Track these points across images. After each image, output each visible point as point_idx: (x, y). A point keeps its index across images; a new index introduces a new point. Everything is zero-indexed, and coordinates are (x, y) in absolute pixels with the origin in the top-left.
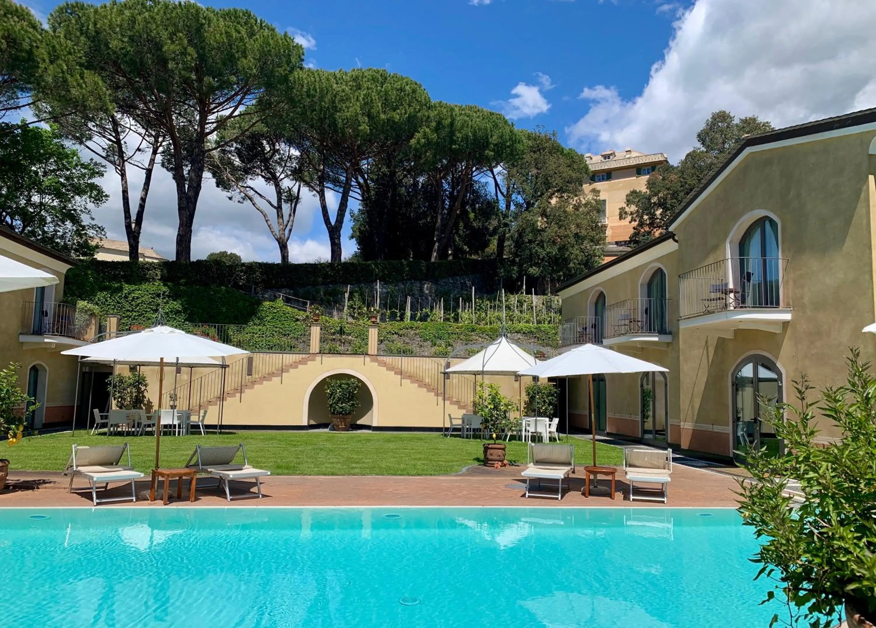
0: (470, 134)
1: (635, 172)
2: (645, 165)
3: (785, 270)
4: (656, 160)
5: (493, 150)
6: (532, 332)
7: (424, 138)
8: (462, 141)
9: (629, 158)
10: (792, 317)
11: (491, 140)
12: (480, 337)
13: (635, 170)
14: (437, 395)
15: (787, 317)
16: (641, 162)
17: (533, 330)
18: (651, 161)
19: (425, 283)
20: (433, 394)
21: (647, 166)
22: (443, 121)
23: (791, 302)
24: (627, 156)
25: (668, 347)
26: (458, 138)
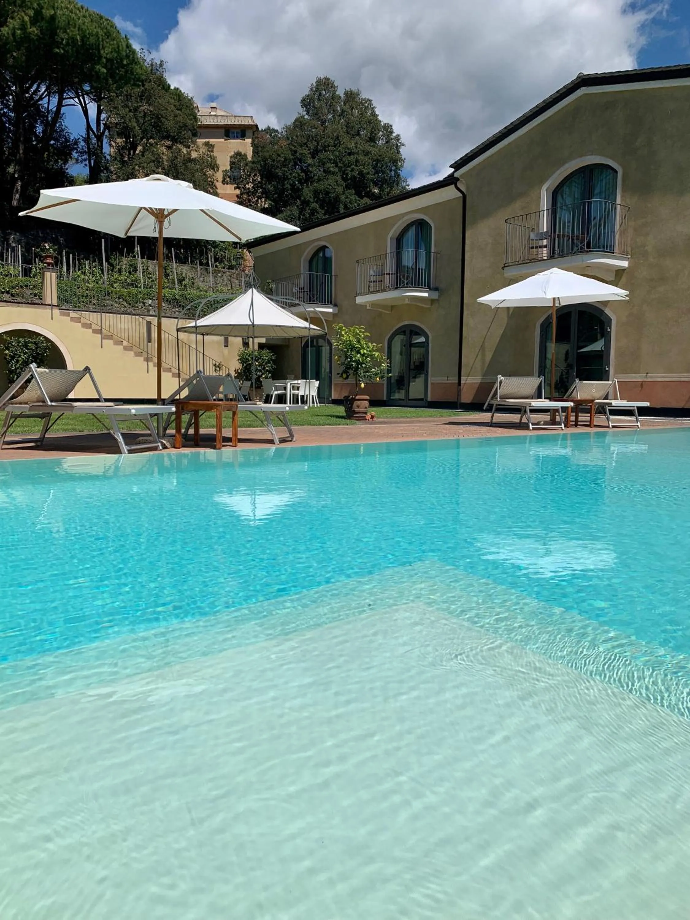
0: (78, 38)
1: (223, 133)
2: (234, 126)
3: (624, 218)
4: (247, 123)
5: (105, 67)
6: (176, 299)
7: (21, 29)
8: (68, 44)
9: (215, 116)
10: (629, 263)
11: (102, 52)
12: (116, 302)
13: (223, 131)
14: (147, 360)
15: (625, 264)
16: (229, 123)
17: (177, 297)
18: (240, 123)
19: (11, 234)
20: (142, 359)
21: (236, 128)
22: (44, 11)
23: (629, 250)
24: (213, 113)
25: (432, 304)
26: (63, 39)
